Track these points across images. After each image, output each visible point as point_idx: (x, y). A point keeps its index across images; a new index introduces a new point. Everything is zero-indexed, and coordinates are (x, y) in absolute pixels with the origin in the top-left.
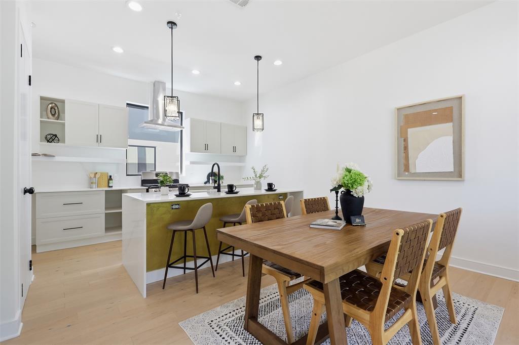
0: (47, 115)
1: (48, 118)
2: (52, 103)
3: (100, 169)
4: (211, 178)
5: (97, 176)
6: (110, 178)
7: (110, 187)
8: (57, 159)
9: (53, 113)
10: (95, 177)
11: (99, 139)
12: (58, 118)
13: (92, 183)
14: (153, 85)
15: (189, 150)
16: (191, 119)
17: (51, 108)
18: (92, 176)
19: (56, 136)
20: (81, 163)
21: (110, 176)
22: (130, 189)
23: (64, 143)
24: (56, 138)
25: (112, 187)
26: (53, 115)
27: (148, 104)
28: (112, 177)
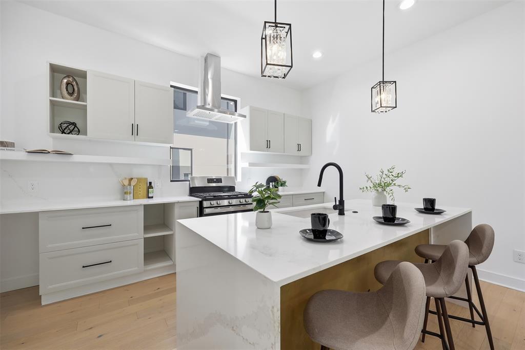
0: (61, 93)
1: (63, 98)
2: (68, 76)
3: (137, 173)
4: (271, 183)
5: (133, 183)
6: (150, 186)
7: (149, 198)
8: (76, 158)
9: (71, 90)
10: (130, 184)
11: (135, 130)
12: (78, 99)
13: (126, 193)
14: (204, 61)
15: (249, 148)
16: (251, 107)
17: (68, 84)
18: (126, 183)
19: (74, 124)
20: (111, 165)
21: (150, 183)
22: (178, 202)
23: (86, 135)
24: (76, 129)
25: (152, 197)
26: (71, 94)
27: (197, 87)
28: (153, 185)
